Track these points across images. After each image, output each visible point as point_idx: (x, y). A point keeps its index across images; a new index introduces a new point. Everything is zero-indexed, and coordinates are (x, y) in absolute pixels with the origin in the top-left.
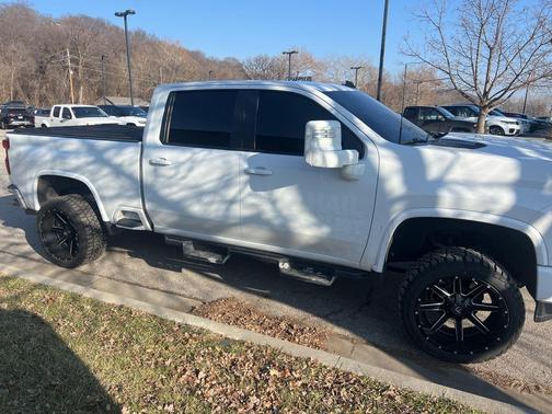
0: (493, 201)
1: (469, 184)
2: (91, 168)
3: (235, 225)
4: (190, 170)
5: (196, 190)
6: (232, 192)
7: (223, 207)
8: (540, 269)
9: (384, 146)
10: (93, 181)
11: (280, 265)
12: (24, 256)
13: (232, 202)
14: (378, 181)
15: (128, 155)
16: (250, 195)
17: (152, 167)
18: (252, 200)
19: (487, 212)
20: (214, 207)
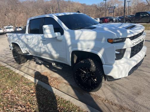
0: (89, 45)
1: (84, 41)
2: (18, 40)
3: (43, 54)
4: (33, 40)
5: (34, 45)
6: (40, 45)
7: (39, 49)
8: (103, 65)
9: (68, 31)
10: (19, 44)
11: (53, 64)
12: (13, 61)
13: (41, 48)
14: (66, 41)
15: (23, 37)
16: (43, 46)
17: (27, 40)
18: (44, 47)
19: (88, 49)
20: (38, 49)
